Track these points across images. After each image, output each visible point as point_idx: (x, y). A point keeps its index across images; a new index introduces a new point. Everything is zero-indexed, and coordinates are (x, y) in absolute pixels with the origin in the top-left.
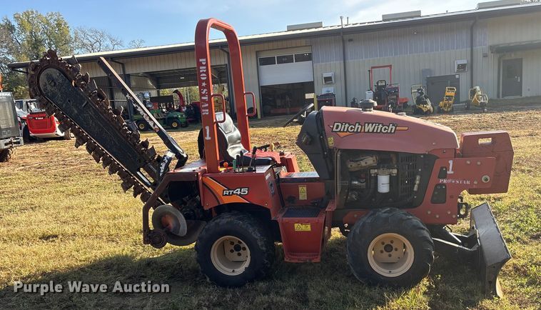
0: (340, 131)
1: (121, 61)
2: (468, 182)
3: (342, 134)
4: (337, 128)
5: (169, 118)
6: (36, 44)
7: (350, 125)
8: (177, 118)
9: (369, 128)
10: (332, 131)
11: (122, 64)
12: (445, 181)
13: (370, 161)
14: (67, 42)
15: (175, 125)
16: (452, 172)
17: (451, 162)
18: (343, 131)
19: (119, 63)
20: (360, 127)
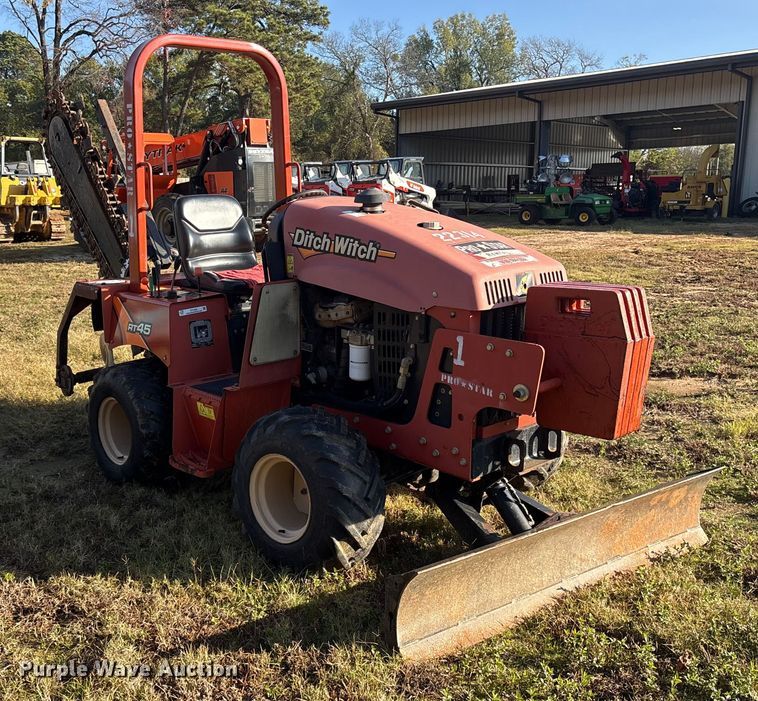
0: (302, 246)
1: (538, 97)
2: (490, 393)
3: (306, 253)
4: (299, 240)
5: (574, 205)
6: (458, 69)
7: (316, 236)
8: (592, 205)
9: (341, 245)
10: (293, 245)
11: (540, 103)
12: (450, 380)
13: (340, 312)
14: (509, 64)
15: (583, 218)
16: (462, 363)
17: (460, 340)
18: (307, 248)
19: (535, 101)
20: (328, 240)
